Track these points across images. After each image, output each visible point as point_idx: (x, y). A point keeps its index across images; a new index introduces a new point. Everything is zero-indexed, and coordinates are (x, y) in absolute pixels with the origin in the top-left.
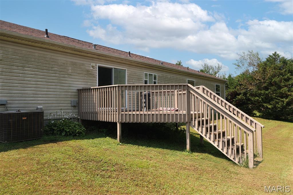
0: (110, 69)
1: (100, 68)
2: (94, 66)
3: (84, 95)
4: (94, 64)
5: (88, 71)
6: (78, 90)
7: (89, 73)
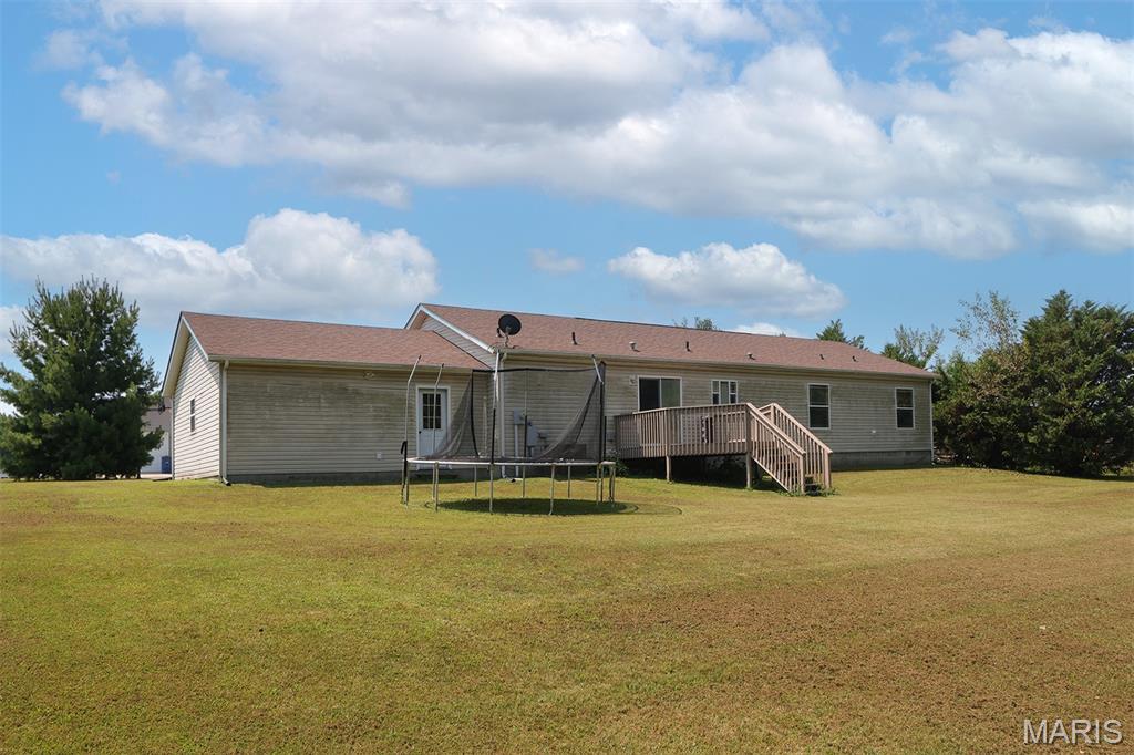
0: (656, 381)
1: (641, 380)
2: (633, 380)
3: (623, 423)
4: (633, 377)
5: (626, 388)
6: (616, 417)
7: (627, 391)
